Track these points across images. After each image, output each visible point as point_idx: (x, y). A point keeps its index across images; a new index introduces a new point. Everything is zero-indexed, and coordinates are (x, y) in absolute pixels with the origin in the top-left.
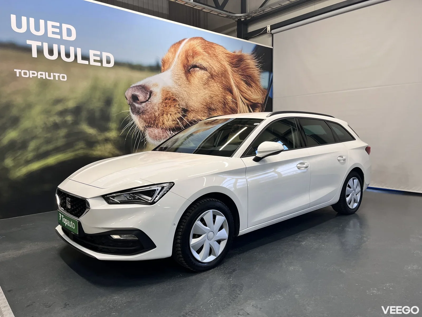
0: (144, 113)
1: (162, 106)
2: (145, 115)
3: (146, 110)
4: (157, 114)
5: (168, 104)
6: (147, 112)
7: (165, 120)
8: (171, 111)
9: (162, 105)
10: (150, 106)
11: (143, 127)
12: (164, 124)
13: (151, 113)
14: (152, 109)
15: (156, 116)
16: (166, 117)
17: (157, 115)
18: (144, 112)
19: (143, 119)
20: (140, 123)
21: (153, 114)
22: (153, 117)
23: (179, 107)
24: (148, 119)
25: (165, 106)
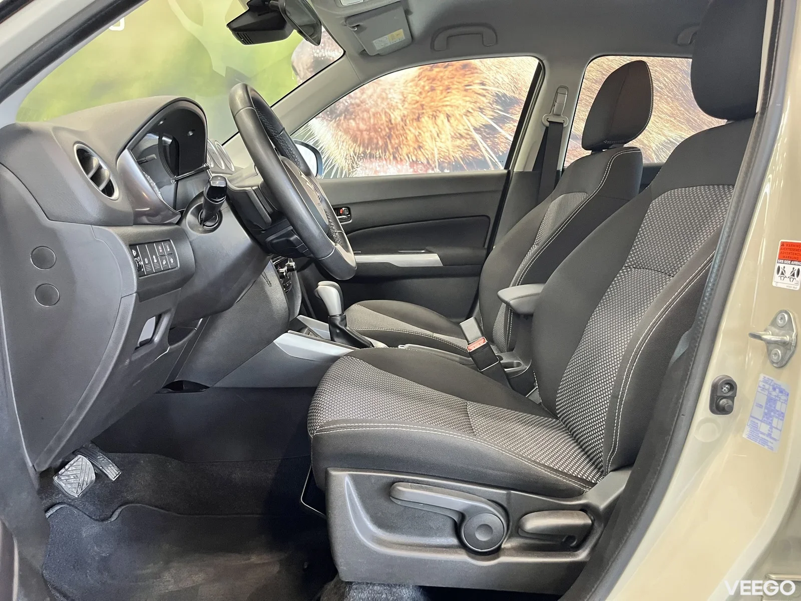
0: (351, 114)
1: (420, 90)
2: (354, 119)
3: (358, 105)
4: (396, 116)
5: (439, 83)
6: (363, 112)
7: (428, 134)
8: (451, 106)
9: (416, 85)
10: (375, 91)
11: (348, 157)
12: (420, 147)
13: (377, 113)
14: (379, 101)
15: (393, 121)
16: (431, 128)
17: (396, 118)
18: (351, 110)
19: (346, 131)
20: (338, 146)
21: (383, 117)
22: (382, 124)
23: (483, 89)
24: (365, 133)
25: (427, 88)
